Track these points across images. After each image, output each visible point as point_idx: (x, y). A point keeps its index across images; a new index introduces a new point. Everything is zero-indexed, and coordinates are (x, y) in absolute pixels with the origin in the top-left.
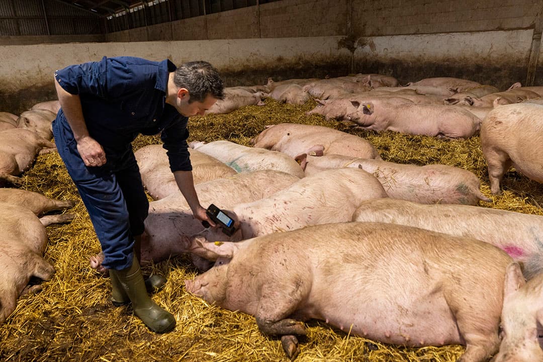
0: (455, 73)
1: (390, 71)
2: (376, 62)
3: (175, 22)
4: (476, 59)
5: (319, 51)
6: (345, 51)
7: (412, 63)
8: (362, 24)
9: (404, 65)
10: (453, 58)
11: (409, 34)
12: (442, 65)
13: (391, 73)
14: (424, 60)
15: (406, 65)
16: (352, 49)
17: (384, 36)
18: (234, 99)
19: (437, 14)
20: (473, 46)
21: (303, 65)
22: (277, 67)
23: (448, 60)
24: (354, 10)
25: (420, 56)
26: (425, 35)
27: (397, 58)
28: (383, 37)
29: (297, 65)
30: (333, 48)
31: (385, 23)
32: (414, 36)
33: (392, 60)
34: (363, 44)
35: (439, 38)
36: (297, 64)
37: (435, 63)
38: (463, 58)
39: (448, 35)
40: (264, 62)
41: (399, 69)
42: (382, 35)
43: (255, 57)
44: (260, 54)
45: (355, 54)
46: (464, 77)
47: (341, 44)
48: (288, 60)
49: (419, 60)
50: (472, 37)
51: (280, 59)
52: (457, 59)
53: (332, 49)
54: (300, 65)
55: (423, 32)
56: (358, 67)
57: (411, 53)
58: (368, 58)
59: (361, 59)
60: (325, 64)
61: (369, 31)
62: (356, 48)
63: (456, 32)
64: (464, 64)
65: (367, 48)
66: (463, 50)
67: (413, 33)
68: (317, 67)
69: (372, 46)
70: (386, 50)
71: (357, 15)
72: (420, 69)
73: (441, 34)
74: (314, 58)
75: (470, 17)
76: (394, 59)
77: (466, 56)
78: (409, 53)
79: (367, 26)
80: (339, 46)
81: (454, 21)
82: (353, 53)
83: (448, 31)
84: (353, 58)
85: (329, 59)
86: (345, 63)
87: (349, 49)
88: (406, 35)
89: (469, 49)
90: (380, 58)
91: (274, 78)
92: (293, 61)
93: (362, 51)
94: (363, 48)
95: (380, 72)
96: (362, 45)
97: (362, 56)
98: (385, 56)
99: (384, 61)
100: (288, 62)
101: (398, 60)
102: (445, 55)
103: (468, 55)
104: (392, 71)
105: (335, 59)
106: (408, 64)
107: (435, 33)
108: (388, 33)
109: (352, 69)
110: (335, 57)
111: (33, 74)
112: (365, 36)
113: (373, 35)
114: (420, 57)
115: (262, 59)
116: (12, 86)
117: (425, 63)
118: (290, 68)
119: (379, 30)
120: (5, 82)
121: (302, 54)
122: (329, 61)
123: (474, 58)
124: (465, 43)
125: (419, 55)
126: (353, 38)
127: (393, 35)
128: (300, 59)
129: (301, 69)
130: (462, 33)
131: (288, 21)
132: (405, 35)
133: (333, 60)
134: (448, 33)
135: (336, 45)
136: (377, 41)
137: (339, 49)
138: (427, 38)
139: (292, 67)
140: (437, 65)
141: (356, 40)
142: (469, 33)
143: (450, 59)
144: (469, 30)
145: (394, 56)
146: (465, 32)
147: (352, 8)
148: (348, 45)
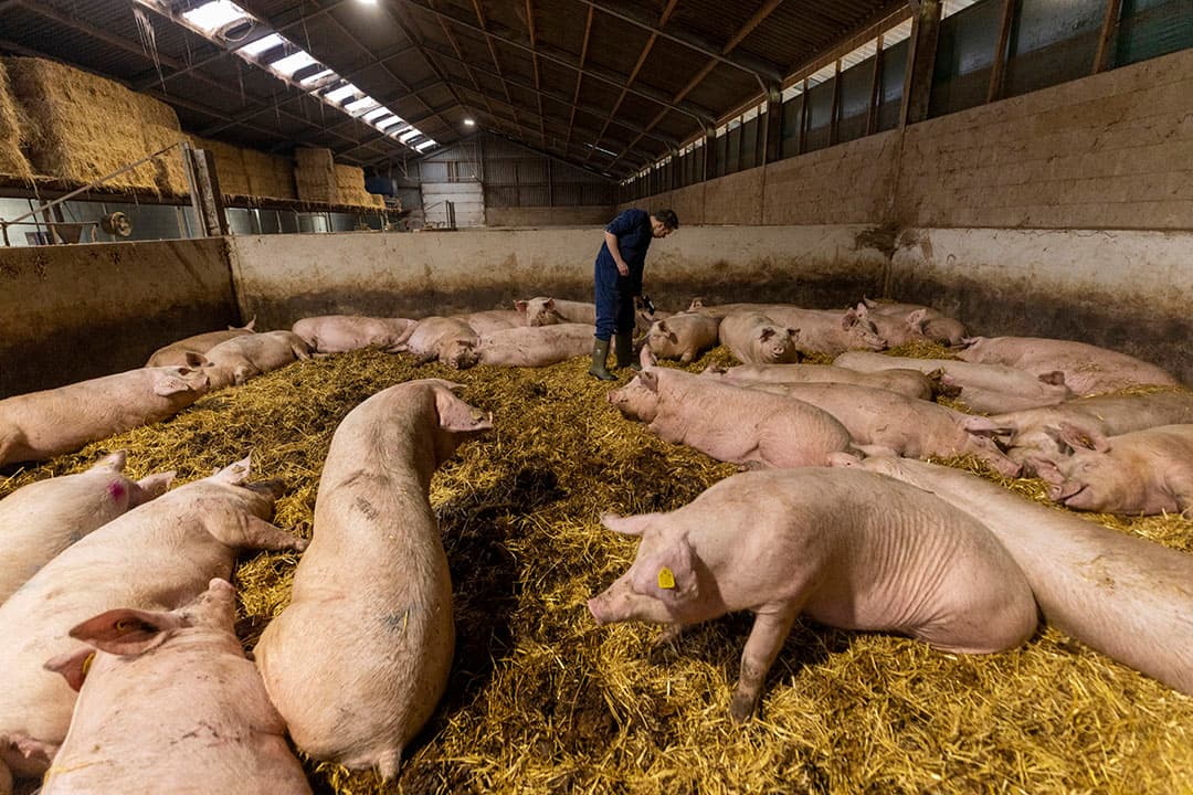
0: (1104, 334)
1: (954, 305)
2: (929, 281)
3: (675, 192)
4: (1171, 305)
5: (809, 253)
6: (871, 254)
7: (1003, 294)
8: (915, 202)
9: (985, 296)
10: (1106, 294)
11: (1005, 228)
12: (1073, 306)
13: (956, 308)
14: (1032, 288)
15: (989, 295)
16: (889, 251)
17: (953, 228)
18: (558, 344)
19: (1078, 183)
20: (1167, 269)
21: (771, 278)
22: (713, 279)
23: (1091, 296)
24: (903, 174)
25: (1024, 278)
26: (1038, 231)
27: (971, 278)
28: (951, 230)
29: (756, 278)
30: (843, 246)
31: (959, 200)
32: (1014, 231)
33: (962, 280)
34: (909, 243)
35: (1075, 239)
36: (758, 274)
37: (1057, 299)
38: (1131, 295)
39: (1098, 237)
40: (688, 269)
41: (973, 303)
42: (948, 226)
43: (669, 261)
44: (681, 255)
45: (894, 260)
46: (1130, 345)
47: (863, 240)
48: (737, 267)
49: (1018, 287)
50: (1168, 244)
51: (721, 265)
52: (1116, 298)
53: (840, 249)
54: (764, 277)
55: (1037, 224)
56: (897, 287)
57: (1003, 270)
58: (916, 270)
59: (903, 272)
60: (821, 277)
61: (925, 216)
62: (896, 250)
63: (1123, 229)
64: (1133, 311)
65: (917, 250)
66: (1138, 276)
67: (1014, 225)
68: (801, 281)
69: (927, 247)
70: (951, 258)
71: (908, 184)
72: (1019, 308)
73: (1079, 232)
74: (796, 265)
75: (1170, 191)
76: (966, 279)
77: (1142, 293)
78: (998, 270)
79: (922, 206)
80: (857, 244)
81: (1123, 200)
82: (891, 258)
83: (1102, 224)
84: (888, 268)
85: (831, 268)
86: (868, 277)
87: (881, 250)
88: (998, 228)
89: (1155, 276)
90: (939, 273)
91: (705, 298)
92: (751, 270)
93: (908, 257)
94: (909, 249)
95: (935, 302)
96: (907, 245)
97: (906, 266)
98: (948, 270)
99: (945, 282)
100: (738, 271)
101: (973, 282)
102: (1084, 283)
103: (1148, 290)
104: (959, 303)
105: (845, 268)
106: (994, 293)
107: (1066, 229)
108: (960, 222)
109: (886, 288)
110: (845, 265)
111: (308, 275)
112: (917, 226)
113: (931, 225)
114: (1022, 282)
115: (683, 265)
116: (280, 291)
117: (1033, 296)
118: (740, 282)
119: (944, 214)
120: (271, 286)
121: (771, 258)
122: (831, 273)
123: (1165, 301)
124: (1143, 258)
125: (1021, 275)
126: (893, 229)
127: (970, 227)
128: (764, 266)
129: (765, 285)
130: (1139, 233)
131: (800, 193)
132: (994, 228)
133: (840, 270)
134: (1099, 229)
135: (851, 242)
136: (938, 237)
137: (856, 249)
138: (1043, 238)
139: (747, 280)
140: (1061, 306)
141: (899, 232)
142: (1159, 233)
143: (1097, 293)
144: (1161, 226)
145: (966, 272)
146: (1148, 230)
147: (901, 169)
148: (880, 244)
